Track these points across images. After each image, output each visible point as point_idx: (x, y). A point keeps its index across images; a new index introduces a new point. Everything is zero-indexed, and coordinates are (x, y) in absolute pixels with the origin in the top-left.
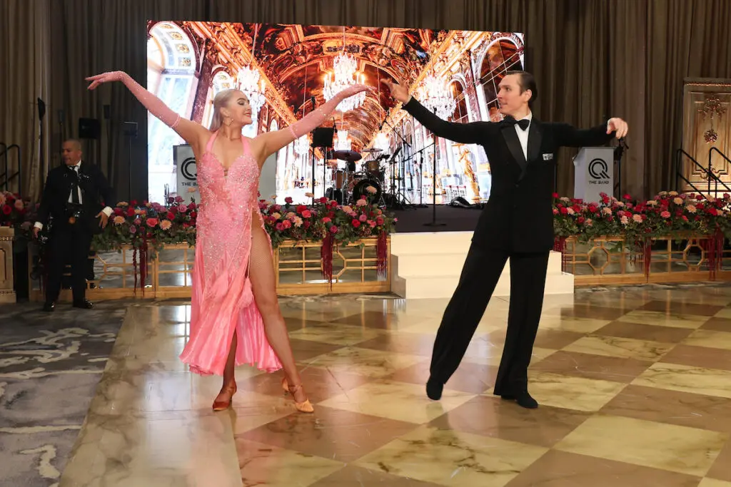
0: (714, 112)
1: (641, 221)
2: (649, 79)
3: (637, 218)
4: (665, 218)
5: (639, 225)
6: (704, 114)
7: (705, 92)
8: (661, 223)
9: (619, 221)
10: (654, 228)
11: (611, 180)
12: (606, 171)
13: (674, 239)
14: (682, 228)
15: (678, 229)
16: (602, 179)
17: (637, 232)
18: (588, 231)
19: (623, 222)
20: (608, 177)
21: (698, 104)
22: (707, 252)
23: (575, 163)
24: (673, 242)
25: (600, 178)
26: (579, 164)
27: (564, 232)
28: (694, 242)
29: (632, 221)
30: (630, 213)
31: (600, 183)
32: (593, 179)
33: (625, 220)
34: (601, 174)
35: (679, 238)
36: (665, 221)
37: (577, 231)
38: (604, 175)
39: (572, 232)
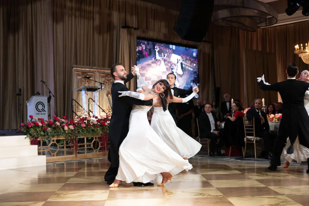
0: (86, 82)
1: (73, 129)
2: (55, 65)
3: (71, 127)
4: (83, 127)
5: (72, 130)
6: (82, 83)
7: (82, 72)
8: (82, 130)
9: (63, 129)
10: (79, 132)
11: (47, 113)
12: (44, 108)
13: (87, 137)
14: (91, 132)
15: (89, 132)
16: (42, 112)
17: (71, 134)
18: (49, 134)
19: (65, 129)
20: (45, 111)
21: (79, 78)
22: (102, 143)
23: (28, 104)
24: (87, 139)
25: (41, 112)
26: (30, 105)
27: (37, 135)
28: (96, 138)
29: (69, 128)
30: (68, 125)
31: (41, 114)
32: (38, 112)
33: (66, 128)
34: (42, 110)
35: (90, 137)
36: (84, 128)
37: (44, 134)
38: (43, 110)
39: (41, 135)
